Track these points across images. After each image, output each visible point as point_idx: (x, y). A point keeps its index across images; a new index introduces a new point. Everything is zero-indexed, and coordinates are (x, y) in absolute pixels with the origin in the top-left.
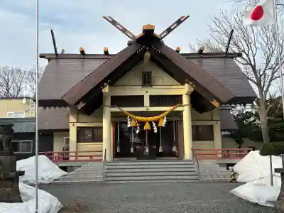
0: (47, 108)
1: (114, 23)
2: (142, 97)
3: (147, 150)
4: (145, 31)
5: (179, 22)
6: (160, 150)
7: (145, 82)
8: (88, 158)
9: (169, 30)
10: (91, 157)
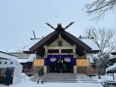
1: (49, 25)
2: (59, 50)
4: (58, 26)
5: (71, 24)
9: (67, 27)
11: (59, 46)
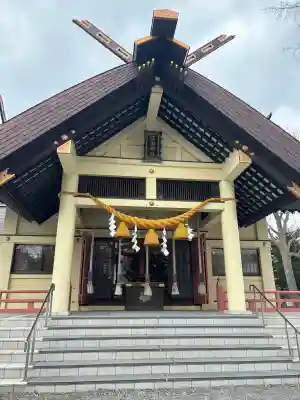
2: (143, 180)
3: (148, 292)
6: (175, 292)
7: (150, 151)
8: (25, 306)
10: (31, 302)
11: (144, 159)
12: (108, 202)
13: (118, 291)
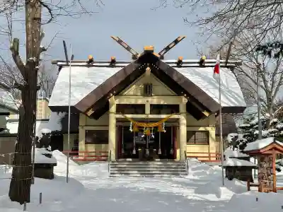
0: (60, 113)
2: (144, 105)
5: (176, 42)
6: (160, 153)
7: (147, 92)
11: (144, 96)
12: (129, 116)
13: (134, 152)
